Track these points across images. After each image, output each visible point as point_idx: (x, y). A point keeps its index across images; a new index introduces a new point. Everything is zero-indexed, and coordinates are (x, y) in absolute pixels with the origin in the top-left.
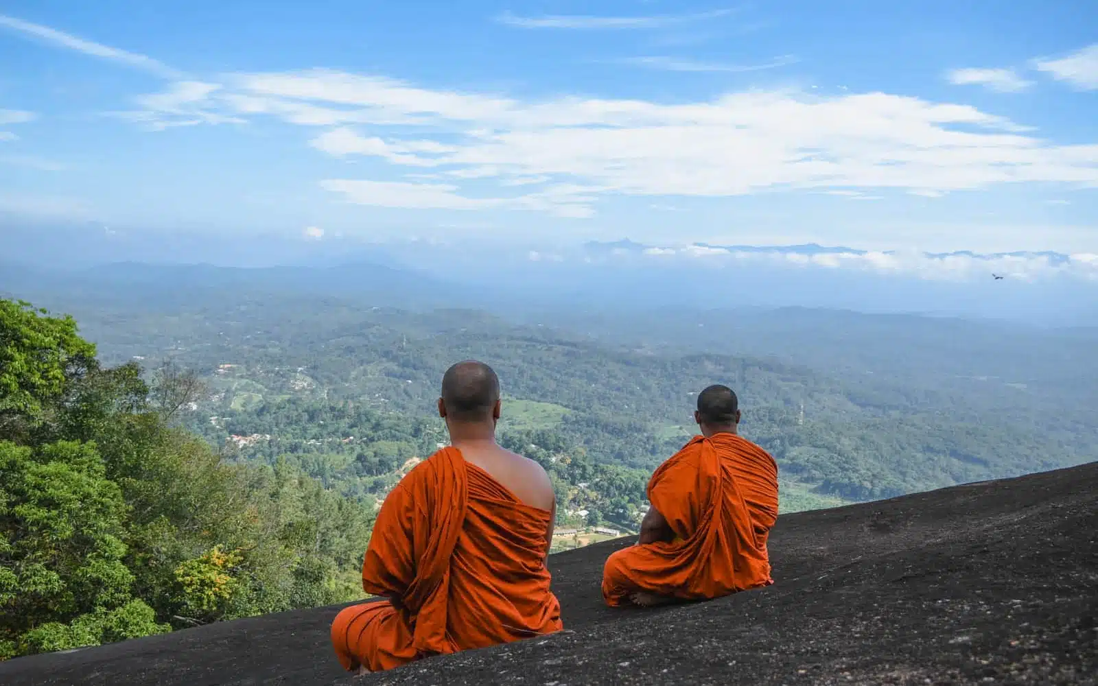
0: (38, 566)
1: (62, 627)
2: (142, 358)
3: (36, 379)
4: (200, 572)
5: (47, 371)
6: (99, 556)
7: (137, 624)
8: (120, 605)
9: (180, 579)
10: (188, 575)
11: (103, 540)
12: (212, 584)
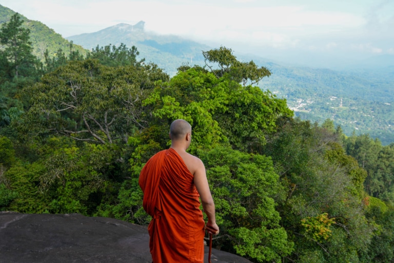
0: (238, 204)
1: (248, 230)
2: (389, 104)
3: (264, 125)
4: (314, 224)
5: (269, 122)
6: (262, 206)
7: (277, 239)
8: (273, 229)
9: (303, 224)
10: (307, 223)
11: (265, 200)
12: (318, 231)
